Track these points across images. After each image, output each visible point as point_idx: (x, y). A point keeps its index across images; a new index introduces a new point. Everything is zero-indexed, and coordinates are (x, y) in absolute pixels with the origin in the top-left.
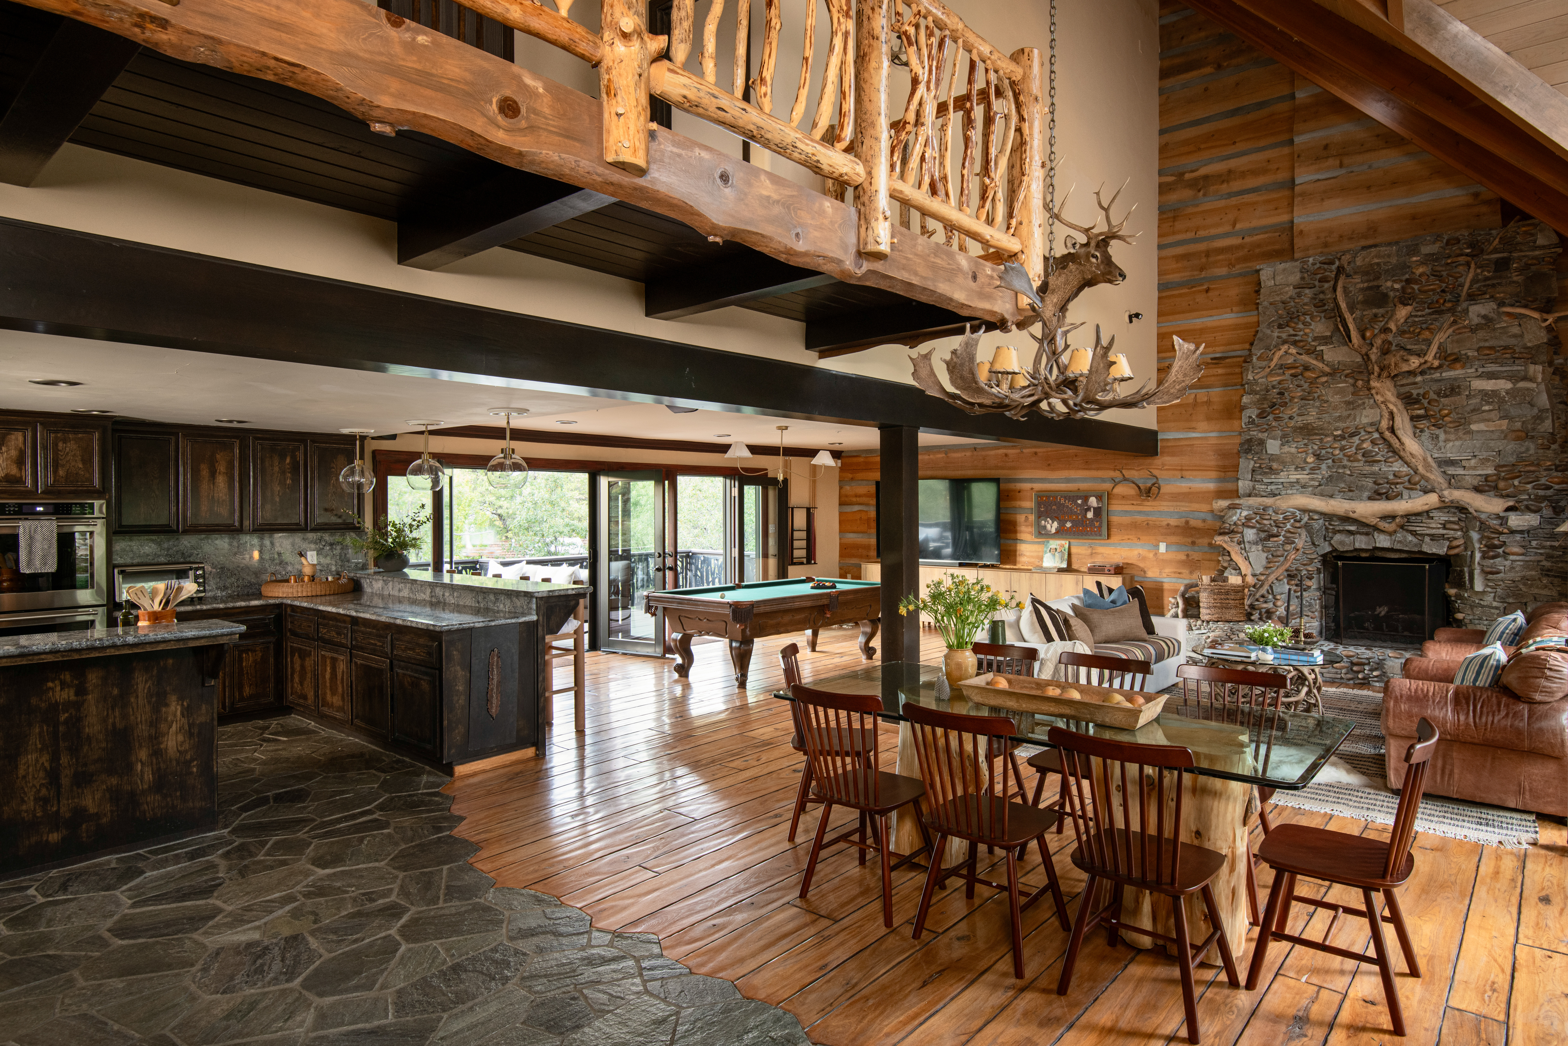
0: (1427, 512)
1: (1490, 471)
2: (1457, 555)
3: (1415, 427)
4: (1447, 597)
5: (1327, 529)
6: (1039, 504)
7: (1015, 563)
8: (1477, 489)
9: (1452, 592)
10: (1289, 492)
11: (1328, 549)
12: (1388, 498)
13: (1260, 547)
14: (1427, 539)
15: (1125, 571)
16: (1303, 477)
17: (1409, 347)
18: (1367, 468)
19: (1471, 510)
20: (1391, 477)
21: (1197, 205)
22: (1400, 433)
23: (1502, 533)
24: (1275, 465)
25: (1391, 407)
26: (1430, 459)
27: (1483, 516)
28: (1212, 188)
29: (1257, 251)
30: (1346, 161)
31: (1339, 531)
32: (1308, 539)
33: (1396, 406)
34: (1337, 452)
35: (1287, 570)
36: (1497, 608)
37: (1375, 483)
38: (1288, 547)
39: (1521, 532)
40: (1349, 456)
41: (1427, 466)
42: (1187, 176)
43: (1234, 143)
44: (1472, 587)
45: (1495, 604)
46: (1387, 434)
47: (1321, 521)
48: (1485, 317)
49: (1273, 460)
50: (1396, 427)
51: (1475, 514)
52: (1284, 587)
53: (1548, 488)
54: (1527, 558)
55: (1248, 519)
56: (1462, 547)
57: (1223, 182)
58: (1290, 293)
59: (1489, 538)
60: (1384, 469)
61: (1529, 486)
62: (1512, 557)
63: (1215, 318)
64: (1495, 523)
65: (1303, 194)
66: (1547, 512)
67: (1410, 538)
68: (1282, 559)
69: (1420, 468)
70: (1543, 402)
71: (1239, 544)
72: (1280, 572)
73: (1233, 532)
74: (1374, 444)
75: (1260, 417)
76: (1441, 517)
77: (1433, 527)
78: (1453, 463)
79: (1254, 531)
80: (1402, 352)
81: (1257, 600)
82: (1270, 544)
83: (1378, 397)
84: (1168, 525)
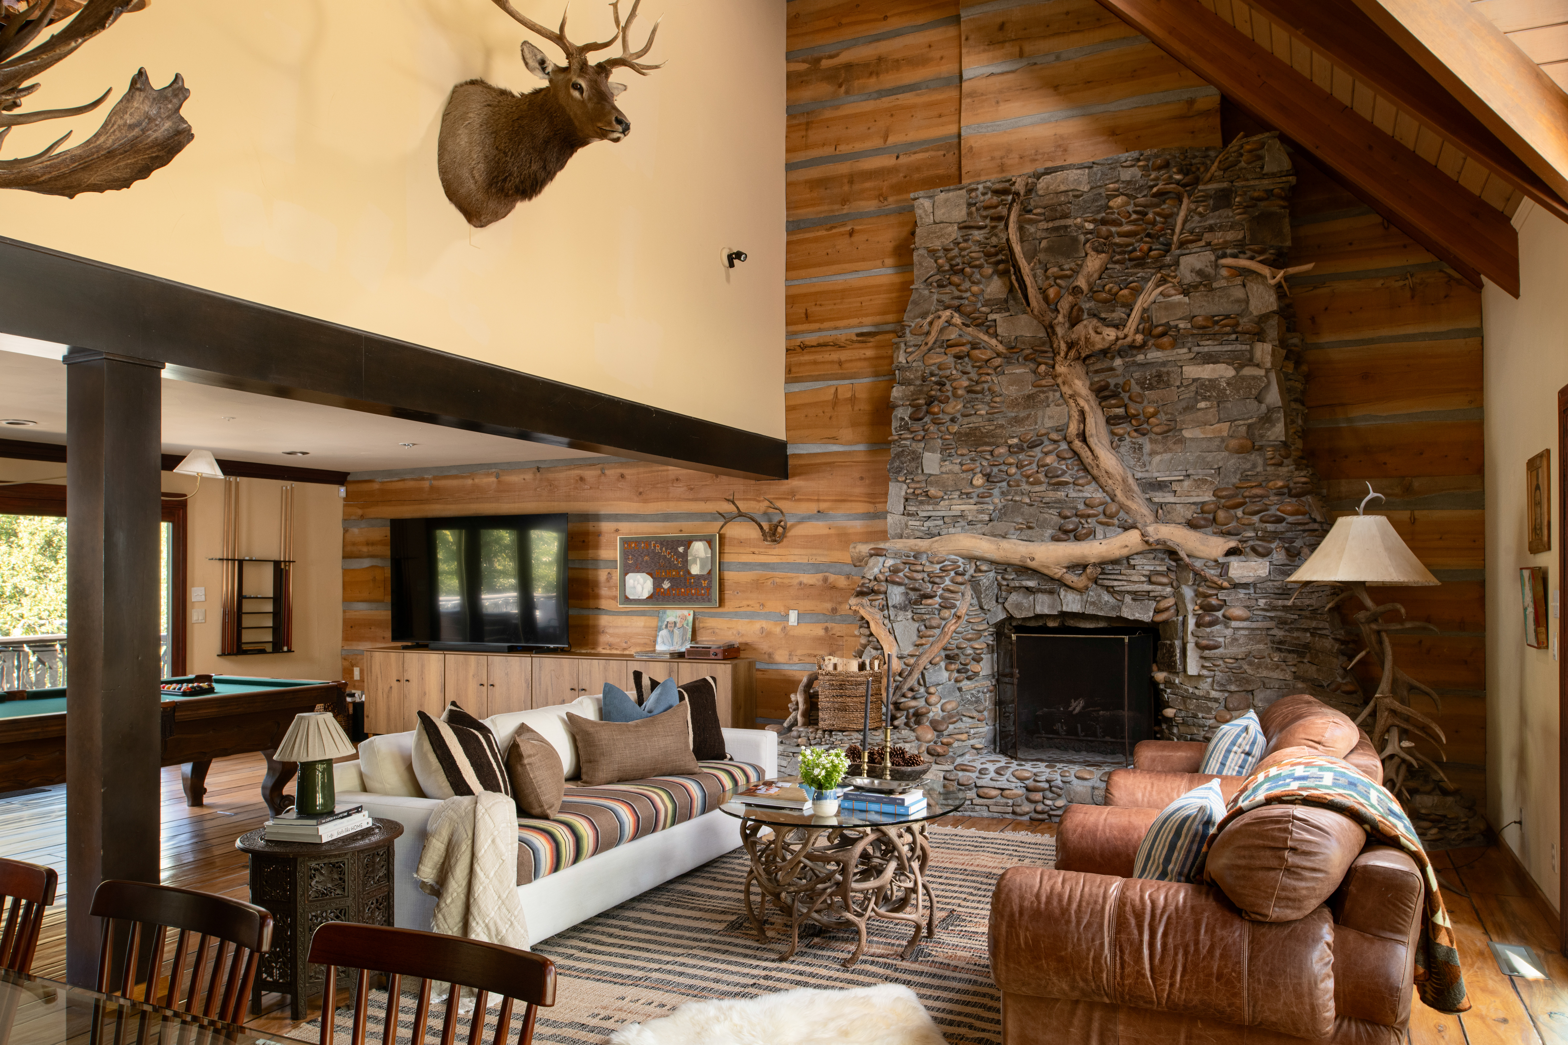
0: (1128, 558)
1: (1207, 497)
2: (1165, 622)
3: (1113, 433)
4: (1155, 684)
5: (1000, 585)
6: (625, 554)
7: (595, 644)
8: (1192, 525)
9: (1160, 676)
10: (952, 530)
11: (1002, 616)
12: (1077, 539)
13: (909, 614)
14: (1128, 599)
15: (742, 655)
16: (969, 508)
17: (1103, 315)
18: (1051, 494)
19: (1183, 554)
20: (1081, 507)
21: (837, 108)
22: (1092, 441)
23: (1222, 588)
24: (933, 491)
25: (1082, 403)
26: (1131, 481)
27: (1198, 564)
28: (856, 83)
29: (915, 176)
30: (1028, 48)
31: (1016, 589)
32: (975, 602)
33: (1087, 401)
34: (1013, 470)
35: (945, 649)
36: (1216, 700)
37: (1060, 514)
38: (946, 613)
39: (1245, 586)
40: (1028, 477)
41: (1128, 491)
42: (825, 63)
43: (885, 18)
44: (1185, 670)
45: (1214, 694)
46: (1077, 444)
47: (992, 574)
48: (1200, 273)
49: (931, 484)
50: (1087, 434)
51: (1187, 559)
52: (942, 675)
53: (1280, 520)
54: (1254, 625)
55: (895, 571)
56: (1172, 611)
57: (871, 74)
58: (954, 236)
59: (1206, 596)
60: (1073, 494)
61: (1256, 519)
62: (1234, 624)
63: (859, 272)
64: (1212, 573)
65: (972, 94)
66: (1279, 556)
67: (1106, 597)
68: (937, 631)
69: (1119, 493)
70: (1274, 397)
71: (882, 610)
72: (935, 651)
73: (873, 591)
74: (1060, 458)
75: (915, 418)
76: (1146, 565)
77: (1135, 581)
78: (1161, 486)
79: (902, 589)
80: (1095, 321)
81: (904, 696)
82: (922, 609)
83: (1065, 389)
84: (800, 583)
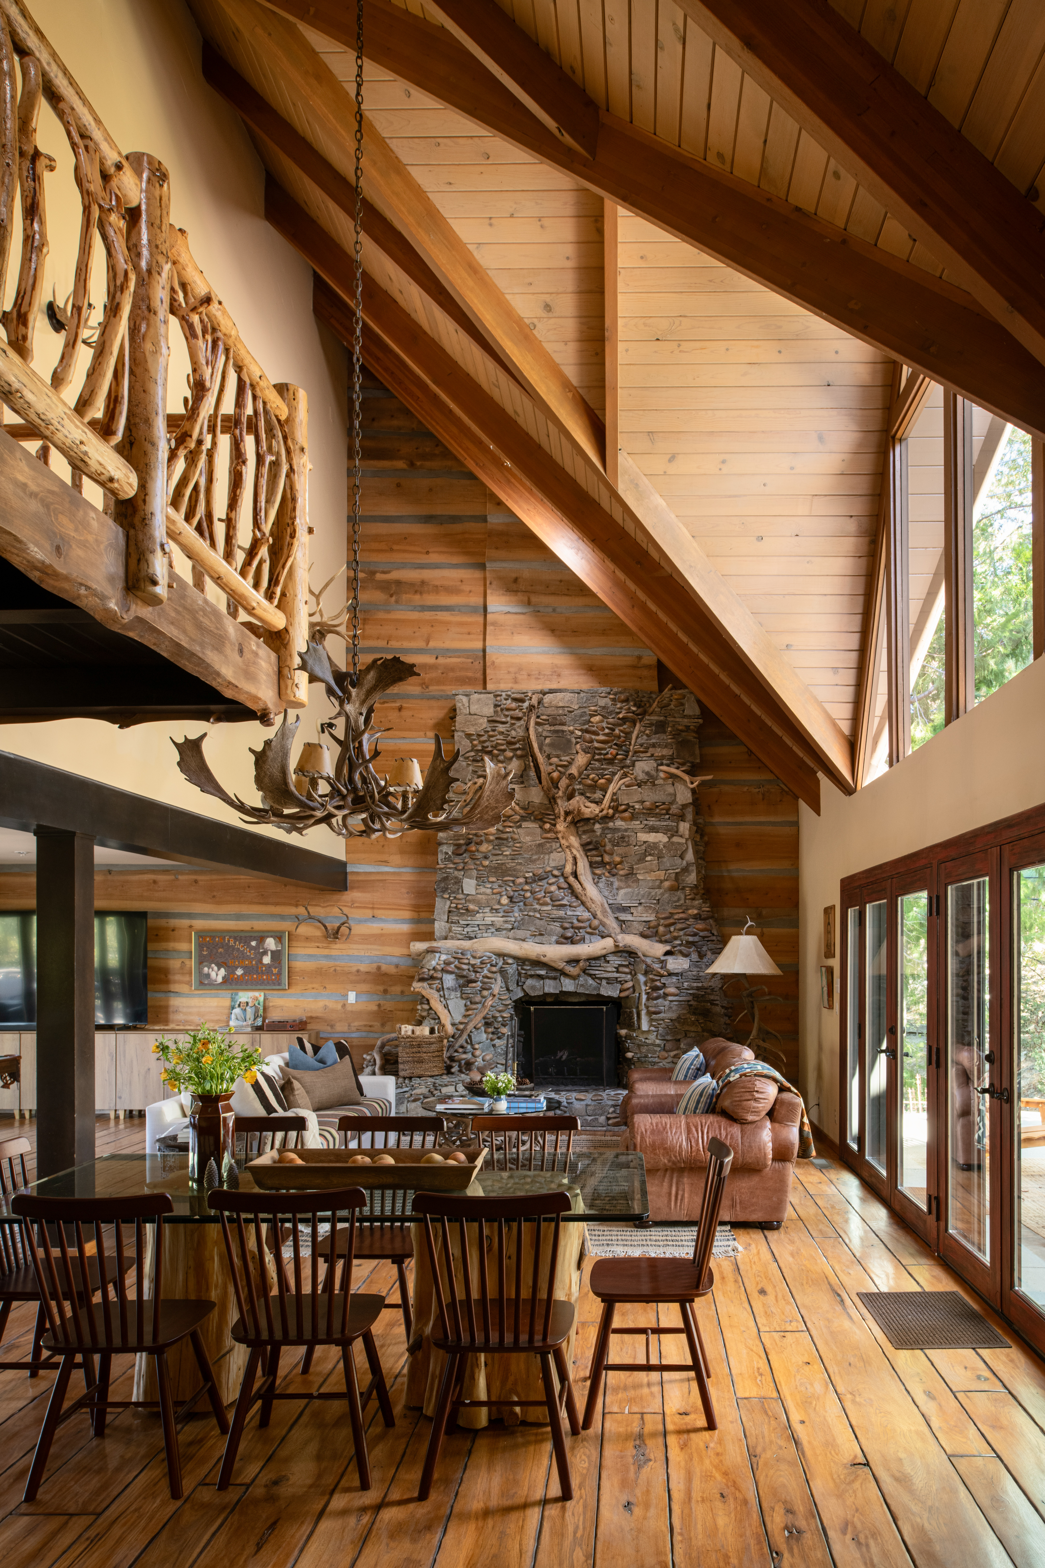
0: (604, 956)
1: (652, 918)
2: (627, 997)
3: (594, 874)
4: (618, 1037)
5: (519, 974)
6: (200, 946)
7: (167, 1022)
8: (643, 936)
9: (623, 1032)
10: (485, 935)
11: (521, 994)
12: (573, 943)
13: (459, 994)
14: (604, 982)
15: (309, 1027)
16: (498, 920)
17: (588, 795)
18: (555, 912)
19: (640, 954)
20: (575, 921)
21: (389, 612)
22: (582, 878)
23: (662, 976)
24: (472, 907)
25: (575, 852)
26: (606, 905)
27: (649, 961)
28: (405, 597)
29: (451, 674)
30: (534, 599)
31: (532, 976)
32: (504, 986)
33: (578, 851)
34: (528, 894)
35: (485, 1018)
36: (659, 1046)
37: (562, 927)
38: (485, 993)
39: (676, 974)
40: (539, 899)
41: (604, 912)
42: (379, 576)
43: (428, 553)
44: (639, 1027)
45: (658, 1042)
46: (571, 879)
47: (515, 966)
48: (647, 773)
49: (469, 901)
50: (578, 873)
51: (643, 958)
52: (482, 1036)
53: (695, 935)
54: (681, 999)
55: (447, 963)
56: (631, 990)
57: (416, 592)
58: (484, 726)
59: (653, 980)
60: (569, 913)
61: (681, 933)
62: (670, 998)
63: (407, 741)
64: (657, 966)
65: (494, 624)
66: (695, 956)
67: (590, 981)
68: (479, 1006)
69: (599, 914)
70: (690, 856)
71: (438, 991)
72: (478, 1020)
73: (432, 978)
74: (559, 888)
75: (457, 854)
76: (615, 961)
77: (609, 970)
78: (625, 909)
79: (453, 976)
80: (583, 798)
81: (456, 1051)
82: (468, 990)
83: (563, 842)
84: (358, 971)
